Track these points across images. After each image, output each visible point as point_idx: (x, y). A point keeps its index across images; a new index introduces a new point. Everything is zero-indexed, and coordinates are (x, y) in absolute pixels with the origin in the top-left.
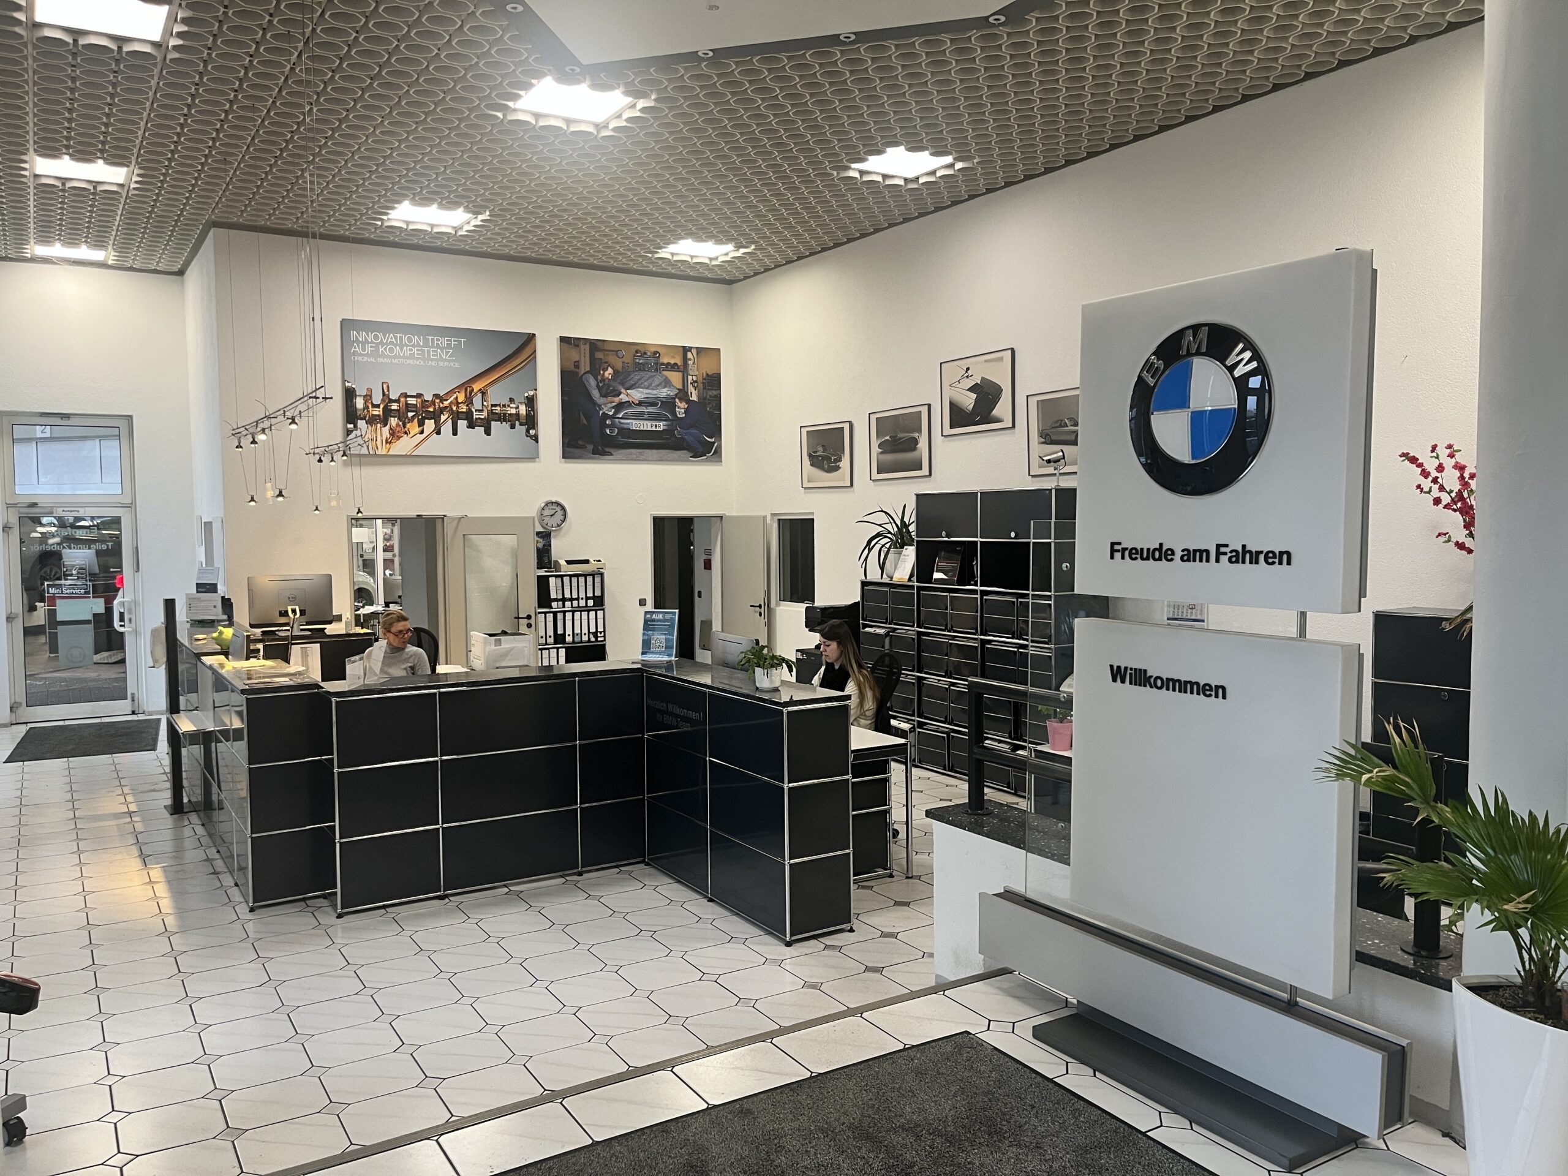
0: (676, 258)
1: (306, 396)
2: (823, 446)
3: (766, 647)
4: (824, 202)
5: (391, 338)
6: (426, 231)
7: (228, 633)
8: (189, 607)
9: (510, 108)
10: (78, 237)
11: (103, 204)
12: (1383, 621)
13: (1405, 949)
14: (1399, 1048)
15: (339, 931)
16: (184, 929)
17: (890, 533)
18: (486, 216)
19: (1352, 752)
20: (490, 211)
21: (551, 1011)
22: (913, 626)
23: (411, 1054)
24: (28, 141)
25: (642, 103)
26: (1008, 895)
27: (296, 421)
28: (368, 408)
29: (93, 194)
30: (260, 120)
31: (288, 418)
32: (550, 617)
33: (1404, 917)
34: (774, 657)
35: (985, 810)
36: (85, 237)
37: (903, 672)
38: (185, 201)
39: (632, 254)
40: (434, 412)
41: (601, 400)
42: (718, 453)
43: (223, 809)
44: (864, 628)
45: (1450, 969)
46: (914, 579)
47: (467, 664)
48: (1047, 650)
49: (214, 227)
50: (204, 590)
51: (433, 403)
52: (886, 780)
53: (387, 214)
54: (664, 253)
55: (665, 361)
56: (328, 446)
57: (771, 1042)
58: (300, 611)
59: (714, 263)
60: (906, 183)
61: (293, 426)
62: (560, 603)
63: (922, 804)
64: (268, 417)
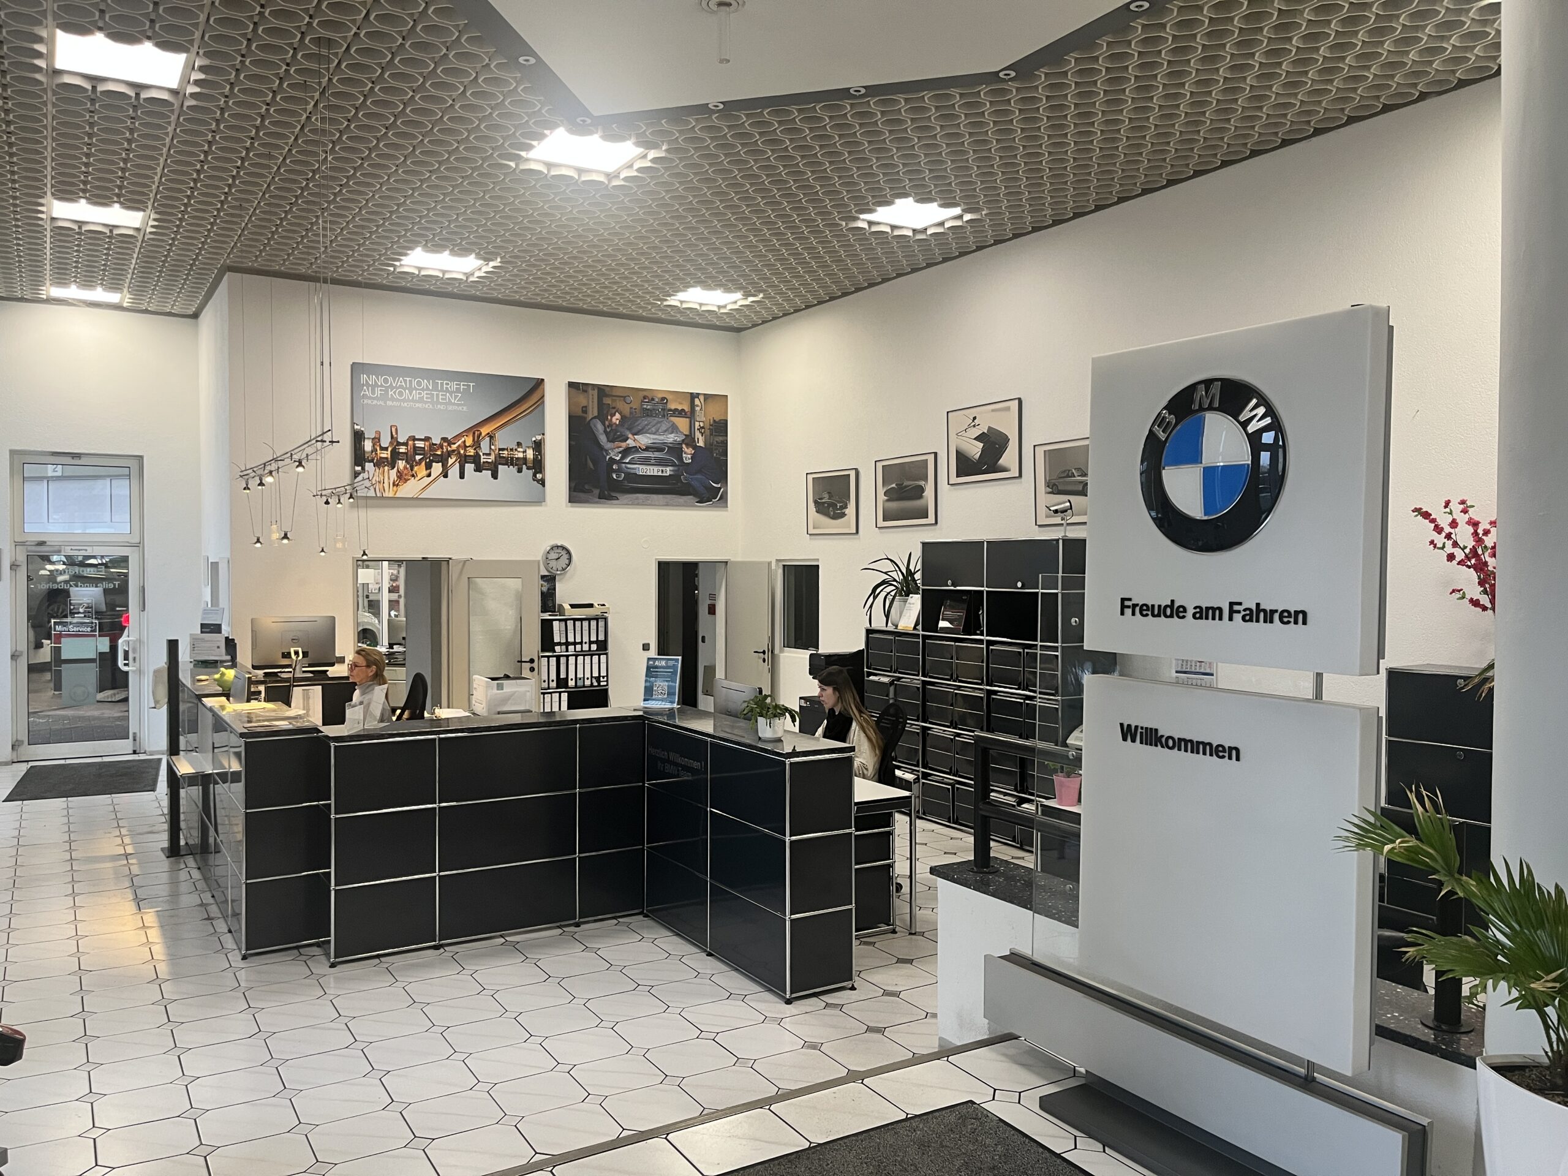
0: (685, 306)
1: (313, 439)
2: (829, 493)
3: (769, 696)
4: (832, 252)
5: (401, 382)
6: (438, 276)
7: (230, 674)
8: (193, 647)
9: (523, 157)
10: (94, 280)
11: (119, 247)
12: (1398, 680)
13: (1426, 1023)
14: (1420, 1127)
15: (332, 980)
16: (177, 976)
17: (895, 580)
18: (497, 263)
19: (1372, 819)
20: (501, 258)
21: (543, 1068)
22: (918, 675)
23: (401, 1113)
24: (45, 185)
25: (653, 154)
26: (1015, 958)
27: (303, 464)
28: (377, 450)
29: (110, 237)
30: (276, 168)
31: (295, 461)
32: (553, 661)
33: (1422, 988)
34: (777, 706)
35: (991, 868)
36: (101, 279)
37: (908, 721)
38: (200, 246)
39: (641, 301)
40: (441, 455)
41: (608, 445)
42: (724, 498)
43: (219, 852)
44: (868, 676)
45: (1472, 1045)
46: (920, 627)
47: (469, 708)
48: (1053, 702)
49: (229, 271)
50: (208, 630)
51: (441, 446)
52: (890, 833)
53: (399, 260)
54: (672, 301)
55: (673, 407)
56: (335, 488)
57: (769, 1109)
58: (303, 652)
59: (723, 311)
60: (914, 234)
61: (300, 469)
62: (564, 647)
63: (927, 859)
64: (276, 460)
